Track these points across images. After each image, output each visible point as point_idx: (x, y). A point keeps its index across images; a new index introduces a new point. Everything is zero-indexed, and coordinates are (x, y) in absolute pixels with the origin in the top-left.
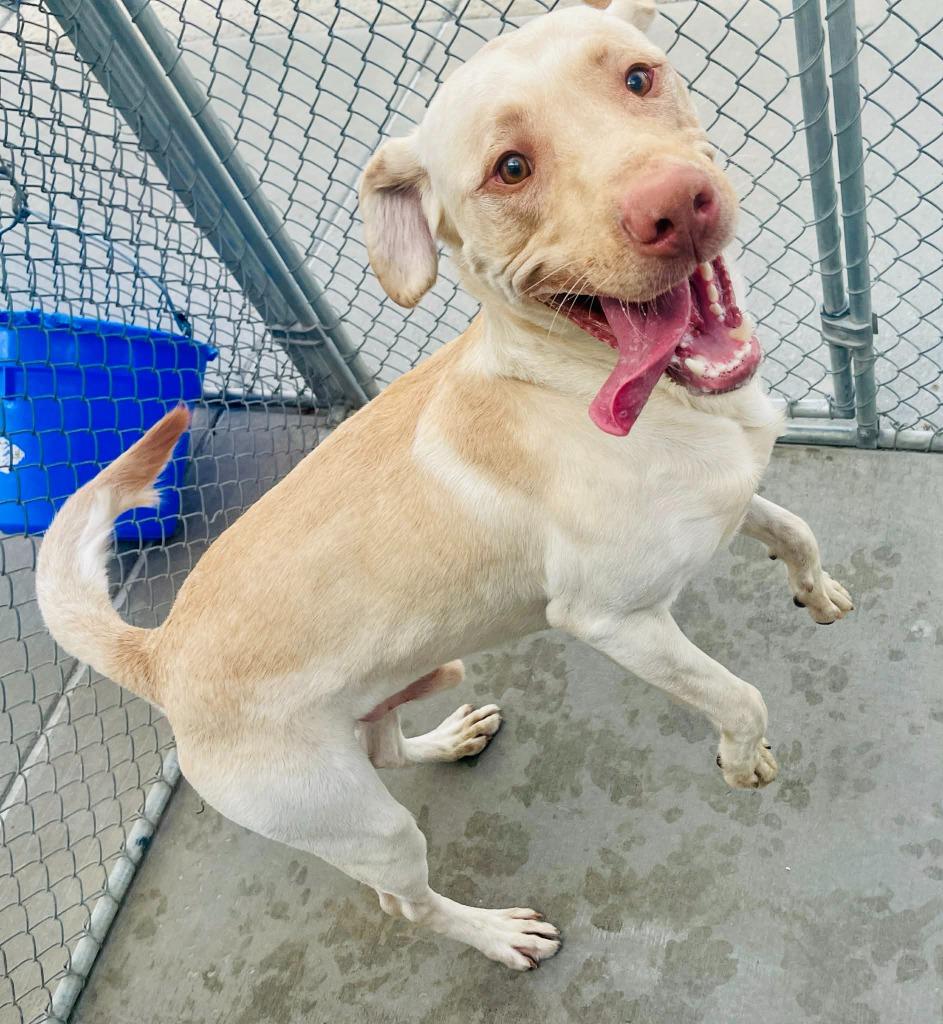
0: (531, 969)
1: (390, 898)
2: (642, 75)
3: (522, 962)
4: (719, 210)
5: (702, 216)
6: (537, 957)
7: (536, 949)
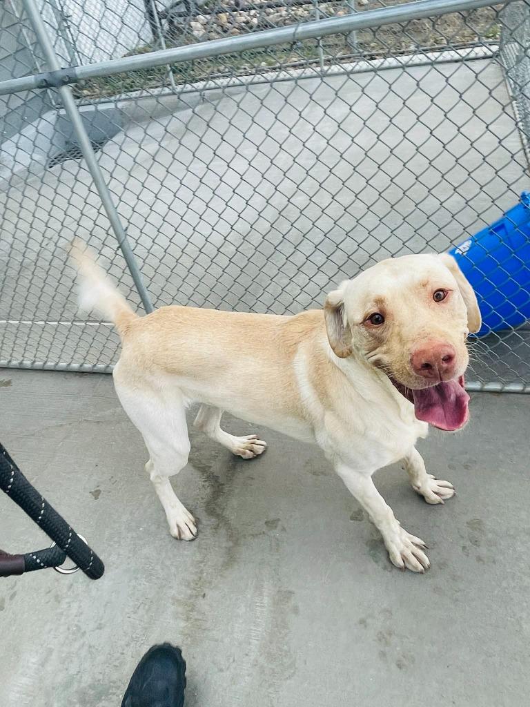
0: (176, 539)
1: (152, 465)
2: (441, 293)
3: (175, 532)
4: (453, 367)
5: (445, 365)
6: (183, 536)
7: (183, 533)
